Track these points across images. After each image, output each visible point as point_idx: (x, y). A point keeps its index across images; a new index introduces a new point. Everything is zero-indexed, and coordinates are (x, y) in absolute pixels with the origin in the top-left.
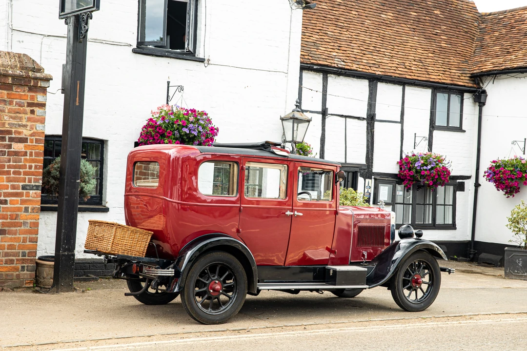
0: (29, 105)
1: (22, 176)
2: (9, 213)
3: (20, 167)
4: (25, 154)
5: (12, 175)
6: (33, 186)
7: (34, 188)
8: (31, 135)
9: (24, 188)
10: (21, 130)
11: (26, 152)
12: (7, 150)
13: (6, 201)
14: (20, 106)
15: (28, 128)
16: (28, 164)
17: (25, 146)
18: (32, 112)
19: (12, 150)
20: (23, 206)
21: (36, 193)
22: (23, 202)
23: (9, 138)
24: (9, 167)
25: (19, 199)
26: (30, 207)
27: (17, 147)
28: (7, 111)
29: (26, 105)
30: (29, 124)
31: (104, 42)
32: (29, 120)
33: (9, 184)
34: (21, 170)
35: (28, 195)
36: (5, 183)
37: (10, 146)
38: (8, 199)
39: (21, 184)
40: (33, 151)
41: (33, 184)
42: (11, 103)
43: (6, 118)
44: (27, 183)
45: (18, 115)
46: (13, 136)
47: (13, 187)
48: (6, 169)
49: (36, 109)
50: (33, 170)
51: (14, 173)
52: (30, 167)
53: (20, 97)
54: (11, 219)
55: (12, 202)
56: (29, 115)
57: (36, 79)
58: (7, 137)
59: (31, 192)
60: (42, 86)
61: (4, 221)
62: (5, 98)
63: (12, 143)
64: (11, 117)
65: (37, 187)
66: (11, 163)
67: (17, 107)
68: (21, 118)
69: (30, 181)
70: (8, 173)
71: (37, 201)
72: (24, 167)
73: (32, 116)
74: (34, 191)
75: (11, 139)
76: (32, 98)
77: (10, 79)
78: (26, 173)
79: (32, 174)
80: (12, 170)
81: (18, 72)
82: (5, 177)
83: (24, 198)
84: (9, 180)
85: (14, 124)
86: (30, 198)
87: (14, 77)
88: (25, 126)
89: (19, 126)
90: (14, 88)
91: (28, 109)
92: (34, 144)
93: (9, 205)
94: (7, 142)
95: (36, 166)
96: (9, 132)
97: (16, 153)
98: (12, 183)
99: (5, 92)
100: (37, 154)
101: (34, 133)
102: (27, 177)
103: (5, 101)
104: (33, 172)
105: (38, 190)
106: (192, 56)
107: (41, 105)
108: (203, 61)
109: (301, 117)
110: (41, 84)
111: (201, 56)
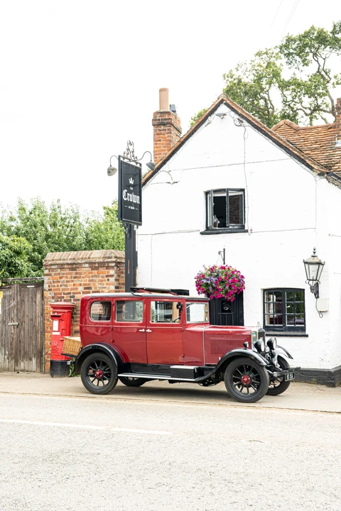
0: (107, 276)
10: (103, 290)
14: (103, 277)
15: (107, 289)
18: (108, 280)
28: (97, 281)
29: (105, 276)
30: (107, 286)
31: (184, 232)
32: (107, 284)
42: (99, 276)
43: (97, 284)
45: (102, 282)
53: (103, 273)
56: (107, 282)
62: (96, 274)
64: (99, 284)
67: (101, 278)
68: (103, 284)
76: (108, 272)
81: (101, 260)
85: (100, 287)
87: (98, 263)
88: (105, 288)
89: (103, 288)
90: (100, 269)
91: (106, 279)
99: (96, 271)
101: (109, 291)
103: (96, 276)
106: (242, 229)
107: (112, 276)
108: (247, 231)
109: (312, 260)
110: (110, 265)
111: (246, 228)
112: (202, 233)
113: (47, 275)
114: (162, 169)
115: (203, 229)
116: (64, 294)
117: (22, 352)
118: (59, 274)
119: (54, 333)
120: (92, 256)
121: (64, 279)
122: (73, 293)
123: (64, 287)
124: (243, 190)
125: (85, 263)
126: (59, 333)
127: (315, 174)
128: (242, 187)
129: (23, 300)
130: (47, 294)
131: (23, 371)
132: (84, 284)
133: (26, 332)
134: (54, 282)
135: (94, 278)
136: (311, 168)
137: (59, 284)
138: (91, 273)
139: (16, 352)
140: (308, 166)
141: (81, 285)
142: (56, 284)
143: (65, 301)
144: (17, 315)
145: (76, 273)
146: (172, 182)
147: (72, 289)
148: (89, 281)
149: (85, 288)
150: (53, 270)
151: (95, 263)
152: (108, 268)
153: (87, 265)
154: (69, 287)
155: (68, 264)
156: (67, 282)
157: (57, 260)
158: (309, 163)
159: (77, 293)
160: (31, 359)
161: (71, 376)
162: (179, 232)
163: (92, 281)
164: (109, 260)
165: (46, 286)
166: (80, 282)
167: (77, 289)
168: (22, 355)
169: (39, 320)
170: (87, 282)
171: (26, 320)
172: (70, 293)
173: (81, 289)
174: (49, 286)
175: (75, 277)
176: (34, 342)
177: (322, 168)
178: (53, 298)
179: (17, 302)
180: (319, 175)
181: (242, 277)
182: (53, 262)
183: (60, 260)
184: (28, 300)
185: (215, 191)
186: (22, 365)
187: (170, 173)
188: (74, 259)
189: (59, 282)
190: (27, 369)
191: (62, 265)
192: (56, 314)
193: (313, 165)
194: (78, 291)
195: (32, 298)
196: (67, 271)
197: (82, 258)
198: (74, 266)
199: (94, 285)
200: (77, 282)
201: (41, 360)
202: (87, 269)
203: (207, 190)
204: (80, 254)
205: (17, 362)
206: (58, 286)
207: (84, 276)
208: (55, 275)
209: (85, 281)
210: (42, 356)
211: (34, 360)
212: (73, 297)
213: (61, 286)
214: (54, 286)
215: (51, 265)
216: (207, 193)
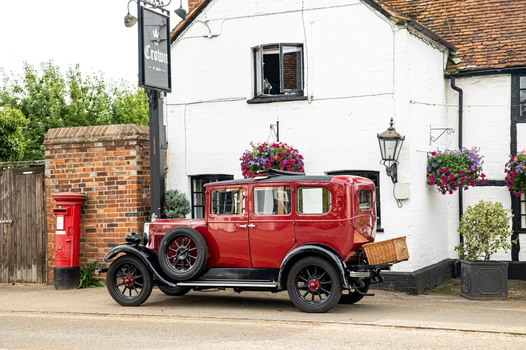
0: (127, 158)
1: (125, 207)
2: (119, 233)
3: (124, 201)
4: (126, 192)
5: (120, 207)
6: (132, 214)
7: (133, 215)
8: (129, 179)
9: (127, 215)
10: (123, 176)
11: (126, 191)
12: (116, 190)
13: (117, 224)
14: (121, 160)
15: (127, 174)
16: (128, 199)
17: (126, 187)
18: (128, 163)
19: (118, 190)
20: (127, 228)
21: (134, 219)
22: (127, 225)
23: (117, 182)
24: (118, 201)
25: (124, 223)
26: (131, 228)
27: (121, 188)
28: (114, 164)
29: (124, 158)
30: (127, 171)
31: (227, 100)
32: (127, 168)
33: (118, 213)
34: (124, 203)
35: (129, 220)
36: (116, 213)
37: (117, 188)
38: (118, 223)
39: (125, 212)
40: (131, 190)
41: (132, 212)
42: (116, 159)
43: (114, 169)
44: (128, 212)
45: (120, 166)
46: (119, 180)
47: (121, 215)
48: (116, 203)
49: (130, 161)
50: (131, 202)
51: (121, 205)
52: (129, 201)
53: (121, 154)
54: (121, 236)
55: (121, 225)
56: (127, 165)
57: (128, 140)
58: (115, 181)
59: (131, 218)
60: (132, 144)
61: (117, 238)
62: (113, 156)
63: (119, 185)
64: (117, 168)
65: (134, 215)
66: (119, 199)
67: (119, 161)
68: (122, 168)
69: (130, 210)
70: (117, 205)
71: (135, 224)
72: (126, 201)
73: (128, 165)
74: (133, 217)
75: (118, 183)
76: (128, 153)
77: (113, 143)
78: (127, 205)
79: (131, 205)
80: (119, 203)
81: (118, 138)
82: (115, 208)
83: (127, 222)
84: (118, 211)
85: (118, 172)
86: (131, 222)
87: (115, 141)
88: (125, 173)
89: (122, 173)
90: (117, 148)
91: (126, 161)
92: (131, 185)
93: (119, 228)
94: (116, 185)
95: (132, 200)
96: (116, 178)
97: (121, 192)
98: (120, 212)
99: (112, 152)
100: (133, 192)
101: (130, 177)
102: (128, 208)
103: (112, 158)
104: (131, 204)
105: (135, 216)
106: (300, 96)
107: (133, 158)
108: (306, 99)
109: (388, 135)
110: (131, 143)
111: (305, 95)
112: (249, 102)
113: (48, 157)
114: (197, 19)
115: (250, 96)
116: (72, 182)
117: (18, 257)
118: (65, 156)
119: (58, 233)
120: (107, 132)
121: (70, 162)
122: (84, 181)
123: (71, 173)
124: (301, 46)
125: (98, 141)
126: (64, 233)
127: (393, 23)
128: (300, 42)
129: (19, 191)
130: (49, 182)
131: (20, 281)
132: (98, 169)
133: (23, 232)
134: (57, 167)
135: (110, 161)
136: (388, 16)
137: (65, 169)
138: (106, 154)
139: (10, 258)
140: (383, 12)
141: (92, 170)
142: (60, 170)
143: (72, 191)
144: (11, 210)
145: (87, 155)
146: (210, 36)
147: (81, 175)
148: (104, 164)
149: (99, 174)
150: (56, 151)
151: (111, 141)
152: (128, 147)
153: (100, 144)
154: (78, 173)
155: (76, 143)
156: (75, 166)
157: (61, 138)
158: (386, 8)
159: (88, 181)
160: (30, 267)
161: (81, 287)
162: (220, 100)
163: (107, 164)
164: (129, 137)
165: (47, 172)
166: (91, 167)
167: (88, 175)
168: (18, 261)
169: (39, 215)
170: (101, 167)
171: (23, 216)
172: (79, 181)
173: (93, 175)
174: (52, 172)
175: (85, 160)
176: (34, 244)
177: (401, 15)
178: (57, 187)
179: (11, 194)
180: (398, 24)
181: (301, 157)
182: (56, 141)
183: (65, 137)
184: (25, 191)
185: (266, 47)
186: (19, 274)
187: (208, 24)
188: (84, 136)
189: (65, 166)
190: (25, 279)
191: (68, 144)
192: (60, 208)
193: (390, 12)
194: (90, 178)
195: (30, 187)
196: (75, 152)
197: (94, 135)
198: (83, 146)
199: (110, 169)
200: (88, 166)
201: (43, 268)
202: (101, 149)
203: (254, 45)
204: (92, 130)
205: (11, 271)
206: (63, 171)
207: (97, 158)
208: (59, 157)
209: (99, 164)
210: (44, 262)
211: (34, 268)
212: (84, 185)
213: (67, 171)
214: (58, 172)
215: (54, 144)
216: (255, 50)
